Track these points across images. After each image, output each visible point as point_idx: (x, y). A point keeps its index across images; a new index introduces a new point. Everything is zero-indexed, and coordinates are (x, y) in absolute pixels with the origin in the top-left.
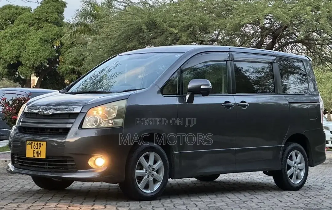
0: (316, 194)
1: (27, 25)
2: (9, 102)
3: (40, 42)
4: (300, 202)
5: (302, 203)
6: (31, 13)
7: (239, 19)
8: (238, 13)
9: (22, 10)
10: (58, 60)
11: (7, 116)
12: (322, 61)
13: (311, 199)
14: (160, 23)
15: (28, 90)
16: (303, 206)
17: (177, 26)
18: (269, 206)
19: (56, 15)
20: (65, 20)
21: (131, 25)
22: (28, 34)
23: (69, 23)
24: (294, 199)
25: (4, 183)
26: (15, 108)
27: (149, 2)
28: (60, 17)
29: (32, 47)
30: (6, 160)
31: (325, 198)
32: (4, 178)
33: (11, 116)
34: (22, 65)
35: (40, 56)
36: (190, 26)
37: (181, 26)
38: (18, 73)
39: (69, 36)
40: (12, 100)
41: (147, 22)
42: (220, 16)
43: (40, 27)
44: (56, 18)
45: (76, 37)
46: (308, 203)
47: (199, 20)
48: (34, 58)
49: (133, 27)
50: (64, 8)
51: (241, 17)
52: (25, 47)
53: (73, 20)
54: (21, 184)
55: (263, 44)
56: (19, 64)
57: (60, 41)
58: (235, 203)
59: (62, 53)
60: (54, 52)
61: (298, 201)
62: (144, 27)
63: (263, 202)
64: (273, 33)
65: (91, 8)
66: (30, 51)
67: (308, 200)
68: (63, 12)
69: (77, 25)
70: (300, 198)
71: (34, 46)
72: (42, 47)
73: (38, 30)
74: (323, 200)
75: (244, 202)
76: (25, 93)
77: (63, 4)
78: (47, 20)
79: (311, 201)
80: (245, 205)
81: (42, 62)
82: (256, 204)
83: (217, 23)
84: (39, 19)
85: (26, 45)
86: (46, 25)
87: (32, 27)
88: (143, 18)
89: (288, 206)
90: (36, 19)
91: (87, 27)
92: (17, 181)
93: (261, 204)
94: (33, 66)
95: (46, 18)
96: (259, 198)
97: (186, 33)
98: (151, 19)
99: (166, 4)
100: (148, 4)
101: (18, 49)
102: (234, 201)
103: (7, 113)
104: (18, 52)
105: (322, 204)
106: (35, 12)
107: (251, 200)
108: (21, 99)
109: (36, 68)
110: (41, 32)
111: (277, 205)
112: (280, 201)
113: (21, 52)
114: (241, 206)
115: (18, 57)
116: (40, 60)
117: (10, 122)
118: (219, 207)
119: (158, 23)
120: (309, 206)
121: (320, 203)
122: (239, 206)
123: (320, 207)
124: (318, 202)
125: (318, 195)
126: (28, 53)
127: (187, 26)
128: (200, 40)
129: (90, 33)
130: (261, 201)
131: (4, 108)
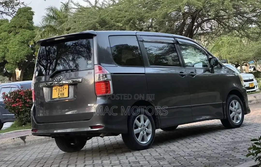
0: (239, 130)
1: (7, 32)
2: (7, 95)
3: (18, 44)
4: (229, 137)
5: (231, 138)
6: (8, 23)
7: (166, 9)
8: (164, 5)
9: (1, 21)
10: (33, 55)
11: (8, 105)
12: (230, 30)
13: (236, 134)
14: (108, 21)
15: (19, 83)
16: (231, 140)
17: (121, 21)
18: (208, 144)
19: (27, 23)
20: (35, 25)
21: (87, 25)
22: (8, 39)
23: (39, 27)
24: (224, 136)
25: (16, 155)
26: (13, 99)
27: (98, 6)
28: (30, 23)
29: (13, 48)
30: (13, 138)
31: (246, 132)
32: (15, 151)
33: (10, 105)
34: (8, 63)
35: (20, 55)
36: (131, 19)
37: (124, 20)
38: (6, 69)
39: (40, 36)
40: (9, 93)
41: (99, 21)
42: (151, 9)
43: (17, 33)
44: (28, 24)
45: (45, 36)
46: (235, 137)
47: (136, 14)
48: (16, 56)
49: (90, 26)
50: (33, 16)
51: (167, 8)
52: (8, 49)
53: (41, 24)
54: (28, 154)
55: (185, 24)
56: (5, 62)
57: (34, 41)
58: (183, 145)
59: (36, 50)
60: (30, 50)
61: (227, 137)
62: (97, 25)
63: (203, 142)
64: (191, 16)
65: (53, 13)
66: (12, 52)
67: (234, 135)
68: (32, 19)
69: (44, 27)
70: (229, 135)
71: (15, 48)
72: (21, 48)
73: (16, 35)
74: (245, 134)
75: (190, 144)
76: (17, 86)
77: (31, 13)
78: (21, 27)
79: (237, 136)
80: (190, 146)
81: (22, 59)
82: (198, 144)
83: (150, 15)
84: (15, 27)
85: (8, 48)
86: (21, 30)
87: (11, 34)
88: (95, 19)
89: (221, 142)
90: (12, 27)
91: (52, 28)
92: (25, 152)
93: (202, 144)
94: (16, 62)
95: (20, 25)
96: (200, 139)
97: (129, 25)
98: (101, 18)
99: (111, 5)
100: (97, 7)
101: (3, 52)
102: (182, 144)
103: (7, 103)
104: (3, 53)
105: (245, 137)
106: (11, 22)
107: (194, 142)
108: (16, 91)
109: (18, 63)
110: (18, 36)
111: (213, 143)
112: (214, 139)
113: (5, 53)
114: (188, 147)
115: (4, 57)
116: (21, 57)
117: (11, 109)
118: (173, 150)
119: (107, 21)
120: (235, 140)
121: (243, 136)
122: (186, 147)
123: (243, 140)
124: (241, 136)
125: (241, 131)
126: (11, 53)
127: (128, 20)
128: (139, 29)
129: (55, 32)
130: (202, 141)
131: (4, 99)
